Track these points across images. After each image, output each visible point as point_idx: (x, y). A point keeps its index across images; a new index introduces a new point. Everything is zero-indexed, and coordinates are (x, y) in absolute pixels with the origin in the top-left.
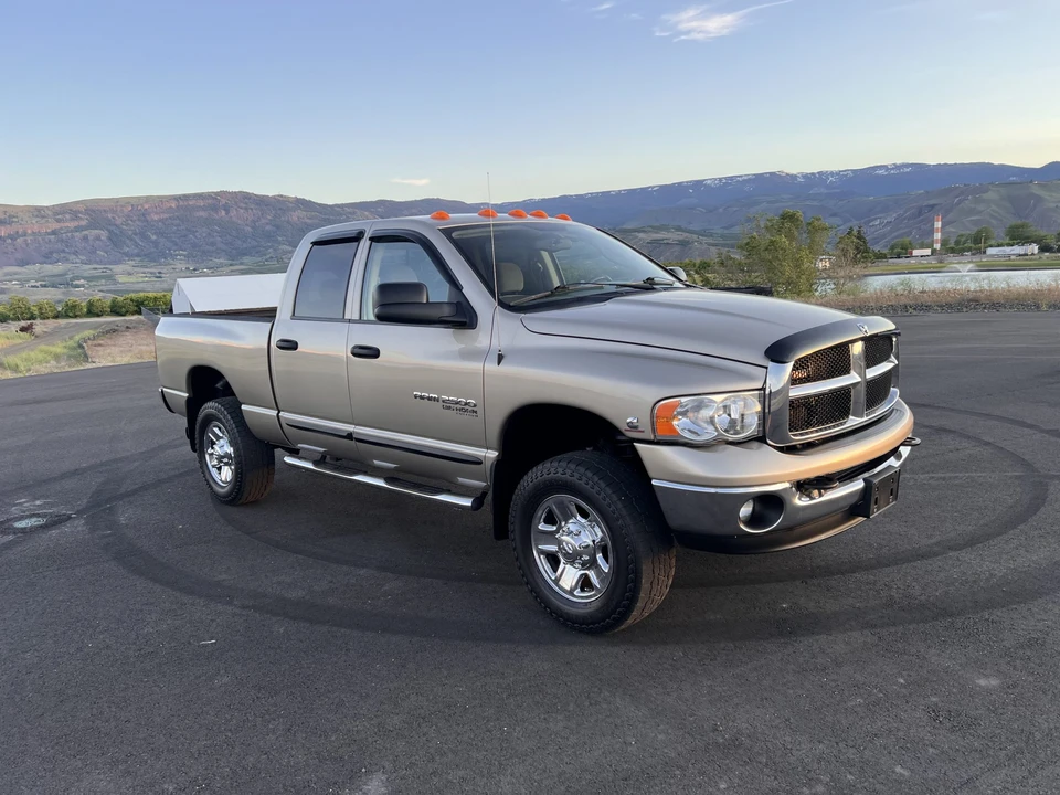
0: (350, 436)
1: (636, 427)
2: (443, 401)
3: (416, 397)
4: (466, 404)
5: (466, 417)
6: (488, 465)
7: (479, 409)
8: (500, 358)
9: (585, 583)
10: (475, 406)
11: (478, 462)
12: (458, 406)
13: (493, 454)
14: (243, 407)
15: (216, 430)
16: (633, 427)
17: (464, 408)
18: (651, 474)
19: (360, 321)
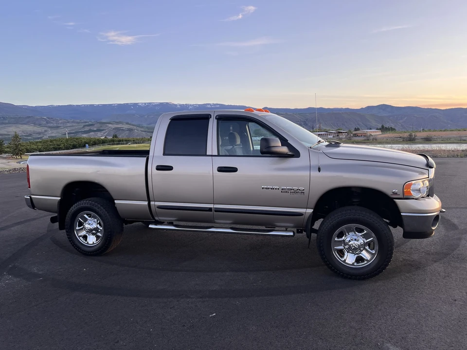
0: (210, 209)
1: (397, 193)
2: (282, 189)
3: (263, 188)
4: (297, 190)
5: (296, 195)
6: (307, 216)
7: (306, 192)
8: (319, 170)
9: (360, 259)
10: (304, 190)
11: (300, 214)
12: (292, 191)
13: (311, 211)
14: (116, 201)
15: (85, 216)
16: (395, 193)
17: (296, 192)
18: (401, 211)
19: (219, 155)
